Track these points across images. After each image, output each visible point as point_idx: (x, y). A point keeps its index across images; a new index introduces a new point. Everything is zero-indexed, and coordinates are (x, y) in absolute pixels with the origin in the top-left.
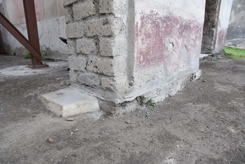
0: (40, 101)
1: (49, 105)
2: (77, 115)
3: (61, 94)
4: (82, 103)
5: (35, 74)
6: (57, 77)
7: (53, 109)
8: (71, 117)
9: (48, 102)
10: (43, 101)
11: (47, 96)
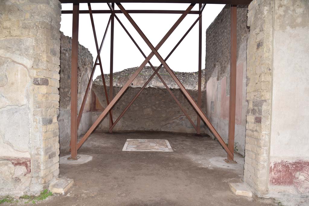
0: (228, 185)
1: (232, 188)
2: (241, 196)
3: (238, 185)
4: (245, 192)
5: (228, 168)
6: (240, 174)
7: (233, 190)
8: (239, 195)
9: (232, 187)
10: (230, 186)
11: (232, 185)
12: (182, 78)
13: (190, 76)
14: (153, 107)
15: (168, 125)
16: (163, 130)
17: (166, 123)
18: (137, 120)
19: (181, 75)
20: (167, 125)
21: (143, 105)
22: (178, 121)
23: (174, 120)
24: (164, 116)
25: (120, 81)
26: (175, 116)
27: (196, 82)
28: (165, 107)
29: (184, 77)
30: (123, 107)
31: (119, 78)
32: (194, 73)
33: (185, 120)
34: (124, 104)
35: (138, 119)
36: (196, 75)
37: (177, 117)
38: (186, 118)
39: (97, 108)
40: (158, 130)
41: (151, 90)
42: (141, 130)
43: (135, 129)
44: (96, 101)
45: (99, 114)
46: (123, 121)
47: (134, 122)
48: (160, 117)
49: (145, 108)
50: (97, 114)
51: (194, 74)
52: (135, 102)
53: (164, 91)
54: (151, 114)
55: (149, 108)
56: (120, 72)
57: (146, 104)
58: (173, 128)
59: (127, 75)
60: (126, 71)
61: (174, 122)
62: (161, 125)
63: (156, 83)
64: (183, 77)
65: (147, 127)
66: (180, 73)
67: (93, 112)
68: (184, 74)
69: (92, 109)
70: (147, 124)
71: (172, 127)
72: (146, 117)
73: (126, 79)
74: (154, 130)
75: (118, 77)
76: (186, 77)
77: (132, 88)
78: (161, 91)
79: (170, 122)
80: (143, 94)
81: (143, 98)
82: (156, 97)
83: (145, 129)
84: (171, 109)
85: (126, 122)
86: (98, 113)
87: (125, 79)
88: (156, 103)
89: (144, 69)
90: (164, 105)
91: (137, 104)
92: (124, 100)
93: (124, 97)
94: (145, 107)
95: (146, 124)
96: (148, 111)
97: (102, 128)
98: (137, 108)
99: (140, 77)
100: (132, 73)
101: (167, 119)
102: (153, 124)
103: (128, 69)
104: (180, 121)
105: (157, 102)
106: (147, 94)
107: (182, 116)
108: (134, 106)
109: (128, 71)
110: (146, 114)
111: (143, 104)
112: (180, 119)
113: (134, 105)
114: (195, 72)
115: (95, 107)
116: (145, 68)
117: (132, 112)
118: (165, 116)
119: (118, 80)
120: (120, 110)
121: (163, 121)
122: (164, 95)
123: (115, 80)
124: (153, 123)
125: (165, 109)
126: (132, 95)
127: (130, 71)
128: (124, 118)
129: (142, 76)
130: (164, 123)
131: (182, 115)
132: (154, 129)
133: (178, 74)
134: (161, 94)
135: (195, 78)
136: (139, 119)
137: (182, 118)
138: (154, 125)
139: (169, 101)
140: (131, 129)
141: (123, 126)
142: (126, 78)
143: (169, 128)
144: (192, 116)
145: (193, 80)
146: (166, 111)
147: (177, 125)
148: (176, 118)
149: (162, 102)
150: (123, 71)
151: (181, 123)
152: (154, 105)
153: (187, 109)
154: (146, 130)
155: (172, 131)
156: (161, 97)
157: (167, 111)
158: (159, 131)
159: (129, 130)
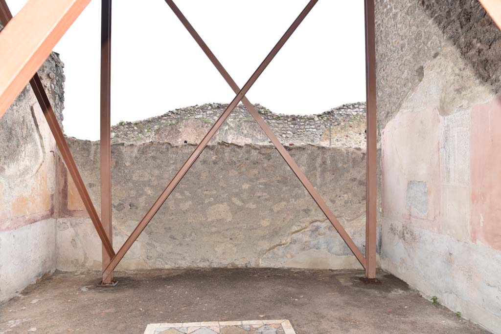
12: (292, 127)
13: (307, 122)
14: (234, 200)
15: (279, 250)
16: (263, 264)
17: (272, 245)
18: (187, 239)
19: (289, 120)
20: (275, 250)
21: (206, 195)
22: (306, 238)
23: (294, 235)
24: (265, 223)
25: (160, 135)
26: (299, 224)
27: (321, 135)
28: (266, 200)
29: (296, 124)
30: (146, 203)
31: (158, 130)
32: (316, 117)
33: (325, 234)
34: (149, 192)
35: (191, 235)
36: (320, 120)
37: (303, 225)
38: (329, 229)
39: (70, 207)
40: (249, 266)
41: (227, 150)
42: (202, 265)
43: (185, 264)
44: (69, 187)
45: (76, 224)
46: (148, 244)
47: (181, 244)
48: (256, 229)
49: (210, 204)
50: (71, 225)
51: (316, 119)
52: (181, 186)
53: (263, 154)
54: (229, 219)
55: (222, 202)
56: (160, 118)
57: (215, 192)
58: (292, 256)
59: (174, 122)
60: (173, 115)
61: (294, 242)
62: (259, 249)
63: (237, 138)
64: (292, 124)
65: (217, 258)
66: (287, 117)
67: (61, 220)
68: (294, 118)
69: (55, 211)
70: (219, 250)
71: (289, 256)
72: (214, 230)
73: (172, 132)
74: (239, 266)
75: (156, 127)
76: (300, 125)
77: (172, 147)
78: (254, 153)
79: (284, 242)
80: (204, 162)
81: (204, 176)
82: (243, 169)
83: (211, 263)
84: (284, 203)
85: (156, 244)
86: (74, 220)
87: (169, 132)
88: (241, 187)
89: (210, 110)
90: (264, 194)
91: (187, 193)
92: (150, 180)
93: (150, 173)
94: (212, 199)
95: (216, 249)
96: (221, 210)
97: (87, 265)
98: (187, 205)
99: (202, 126)
100: (184, 119)
101: (275, 232)
102: (235, 249)
103: (177, 110)
104: (310, 236)
105: (246, 186)
106: (215, 163)
107: (316, 224)
108: (180, 197)
109: (177, 114)
110: (213, 222)
111: (205, 192)
112: (313, 231)
113: (178, 195)
114: (317, 114)
115: (65, 205)
116: (212, 108)
117: (173, 217)
118: (268, 224)
119: (155, 135)
120: (138, 211)
121: (263, 238)
122: (265, 165)
123: (149, 134)
124: (236, 246)
125: (269, 203)
126: (173, 167)
127: (180, 114)
128: (150, 233)
129: (206, 125)
130: (265, 245)
131: (316, 221)
132: (240, 263)
133: (282, 118)
134: (256, 163)
135: (318, 126)
136: (193, 234)
137: (317, 228)
138: (237, 252)
139: (278, 181)
140: (173, 265)
141: (148, 258)
142: (172, 129)
143: (282, 257)
144: (346, 222)
145: (315, 130)
146: (272, 210)
147: (304, 249)
148: (299, 228)
149: (260, 184)
150: (165, 115)
151: (313, 242)
152: (237, 195)
153: (330, 203)
154: (215, 265)
155: (290, 266)
156: (256, 171)
157: (276, 209)
158: (254, 269)
159: (167, 267)
